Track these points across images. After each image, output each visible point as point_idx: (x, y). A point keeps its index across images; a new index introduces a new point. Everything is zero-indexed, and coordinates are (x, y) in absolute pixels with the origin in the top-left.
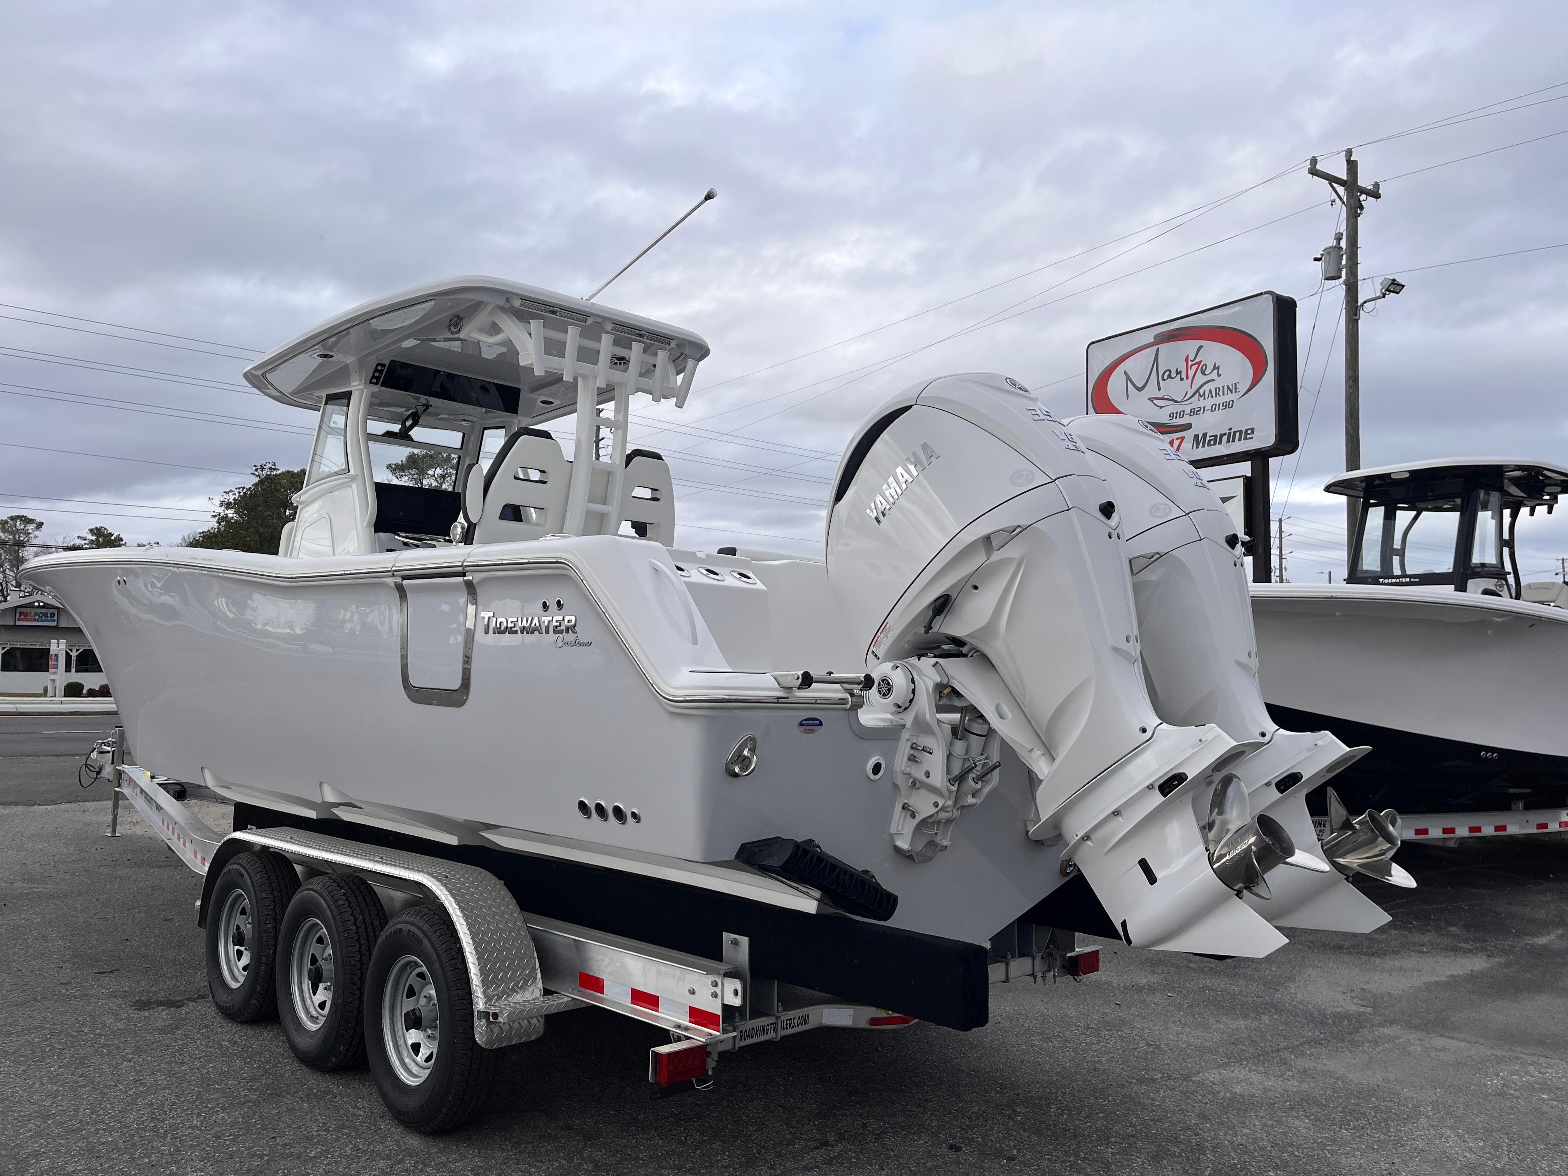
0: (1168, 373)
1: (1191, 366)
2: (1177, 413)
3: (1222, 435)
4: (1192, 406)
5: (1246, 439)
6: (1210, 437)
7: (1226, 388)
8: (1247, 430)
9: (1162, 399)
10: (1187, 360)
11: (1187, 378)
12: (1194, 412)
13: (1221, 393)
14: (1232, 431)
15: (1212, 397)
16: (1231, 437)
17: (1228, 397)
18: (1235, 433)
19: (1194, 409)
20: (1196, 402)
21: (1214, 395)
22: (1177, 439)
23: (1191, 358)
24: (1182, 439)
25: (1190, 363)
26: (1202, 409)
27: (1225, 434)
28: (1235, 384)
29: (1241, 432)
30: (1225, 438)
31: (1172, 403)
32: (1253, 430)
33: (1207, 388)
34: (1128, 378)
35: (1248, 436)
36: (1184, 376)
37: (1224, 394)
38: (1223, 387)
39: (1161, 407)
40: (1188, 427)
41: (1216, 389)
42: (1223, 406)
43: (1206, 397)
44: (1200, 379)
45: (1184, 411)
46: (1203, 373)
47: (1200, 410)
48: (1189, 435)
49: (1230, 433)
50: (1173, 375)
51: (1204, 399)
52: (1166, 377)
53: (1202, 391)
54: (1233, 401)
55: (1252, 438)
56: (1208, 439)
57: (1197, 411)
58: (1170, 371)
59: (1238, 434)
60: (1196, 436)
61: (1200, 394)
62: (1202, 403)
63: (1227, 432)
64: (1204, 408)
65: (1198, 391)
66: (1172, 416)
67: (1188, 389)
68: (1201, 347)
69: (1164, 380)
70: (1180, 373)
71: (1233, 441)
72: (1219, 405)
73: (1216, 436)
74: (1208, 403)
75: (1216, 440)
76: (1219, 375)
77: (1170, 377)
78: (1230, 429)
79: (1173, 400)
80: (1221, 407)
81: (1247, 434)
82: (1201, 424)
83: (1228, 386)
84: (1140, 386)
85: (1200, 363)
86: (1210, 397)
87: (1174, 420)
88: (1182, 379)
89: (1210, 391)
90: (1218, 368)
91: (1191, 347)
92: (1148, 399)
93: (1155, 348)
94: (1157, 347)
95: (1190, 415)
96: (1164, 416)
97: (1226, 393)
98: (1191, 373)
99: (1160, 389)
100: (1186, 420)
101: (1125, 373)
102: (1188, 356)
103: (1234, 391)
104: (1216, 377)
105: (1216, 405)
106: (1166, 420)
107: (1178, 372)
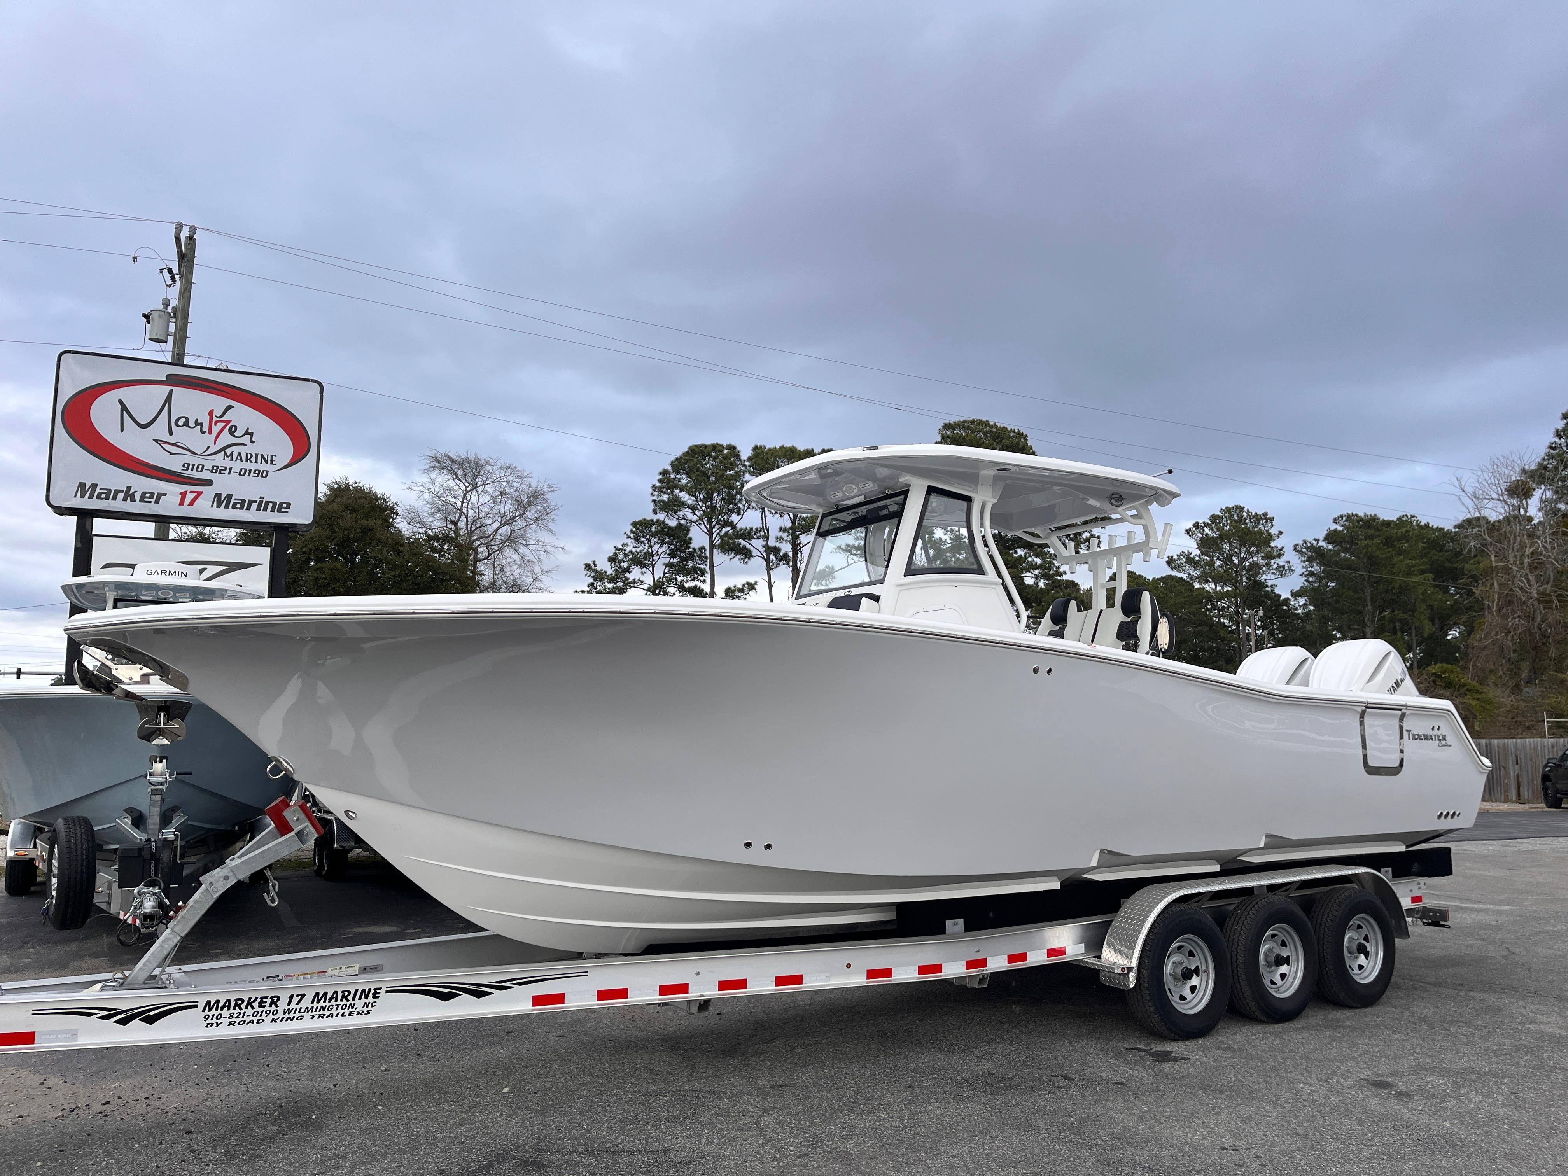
0: (184, 420)
1: (216, 422)
2: (193, 465)
3: (251, 502)
4: (214, 463)
5: (279, 511)
6: (236, 499)
7: (259, 457)
8: (281, 504)
9: (174, 445)
10: (211, 413)
11: (210, 433)
12: (215, 470)
13: (253, 459)
14: (264, 501)
15: (242, 461)
16: (263, 505)
17: (262, 466)
18: (267, 503)
19: (218, 467)
20: (220, 461)
21: (244, 459)
22: (191, 492)
23: (218, 412)
24: (200, 493)
25: (215, 419)
26: (228, 470)
27: (256, 502)
28: (272, 456)
29: (274, 504)
30: (254, 506)
31: (188, 453)
32: (289, 505)
33: (236, 450)
34: (124, 408)
35: (283, 510)
36: (206, 428)
37: (256, 462)
38: (257, 455)
39: (172, 454)
40: (209, 483)
41: (247, 454)
42: (255, 473)
43: (234, 459)
44: (226, 439)
45: (203, 466)
46: (232, 433)
47: (225, 470)
48: (209, 493)
49: (261, 503)
50: (191, 424)
51: (232, 460)
52: (181, 422)
53: (228, 451)
54: (267, 472)
55: (287, 512)
56: (233, 501)
57: (221, 470)
58: (187, 419)
59: (271, 505)
60: (218, 496)
61: (225, 454)
62: (228, 463)
63: (258, 500)
64: (231, 469)
65: (223, 449)
66: (186, 466)
67: (211, 444)
68: (230, 407)
69: (177, 424)
70: (201, 425)
71: (265, 510)
72: (250, 471)
73: (244, 501)
74: (237, 466)
75: (243, 504)
76: (252, 442)
77: (186, 424)
78: (263, 498)
79: (189, 450)
80: (252, 474)
81: (281, 507)
82: (224, 484)
83: (262, 456)
84: (142, 422)
85: (228, 422)
86: (239, 461)
87: (189, 472)
88: (203, 432)
89: (240, 454)
90: (252, 434)
91: (219, 403)
92: (154, 440)
93: (166, 389)
94: (171, 388)
95: (212, 472)
96: (175, 464)
97: (259, 461)
98: (216, 429)
99: (171, 433)
100: (205, 475)
101: (120, 401)
102: (212, 411)
103: (269, 462)
104: (247, 442)
105: (246, 470)
106: (178, 468)
107: (197, 423)
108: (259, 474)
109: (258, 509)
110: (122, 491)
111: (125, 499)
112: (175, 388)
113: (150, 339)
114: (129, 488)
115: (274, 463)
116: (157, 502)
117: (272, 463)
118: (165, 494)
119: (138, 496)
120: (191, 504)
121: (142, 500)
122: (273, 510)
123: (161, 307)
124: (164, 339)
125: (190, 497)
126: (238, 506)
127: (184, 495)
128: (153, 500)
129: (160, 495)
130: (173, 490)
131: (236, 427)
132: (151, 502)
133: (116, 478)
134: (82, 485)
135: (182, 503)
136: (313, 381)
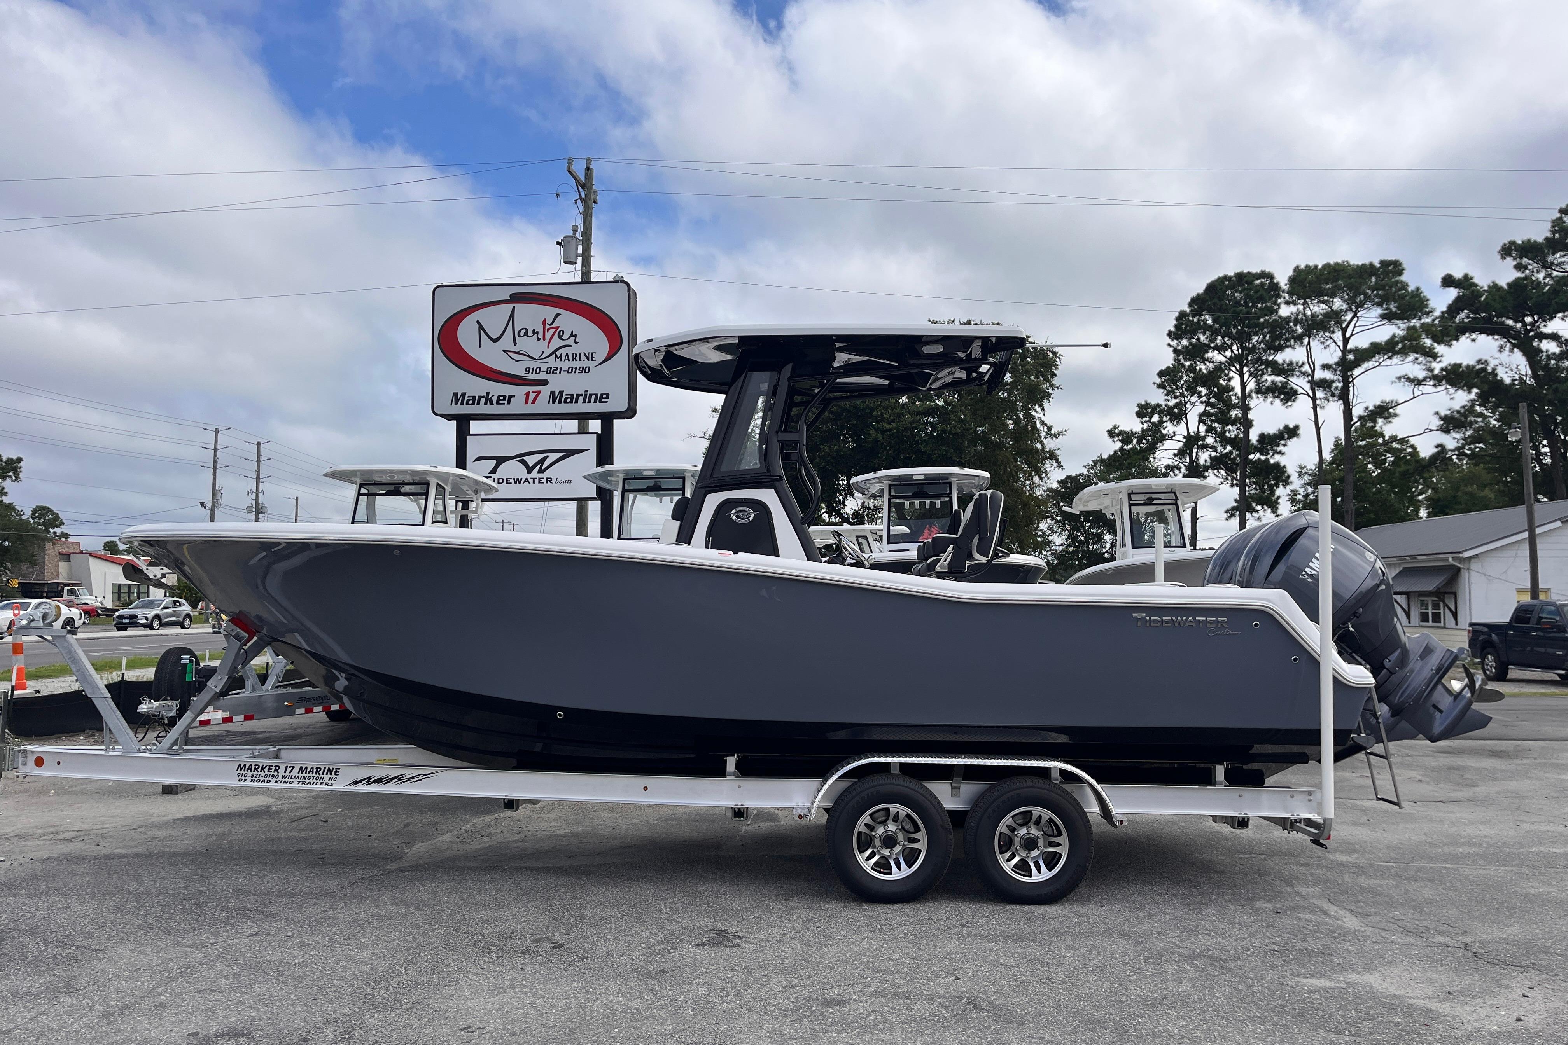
0: (524, 331)
1: (548, 329)
2: (533, 369)
3: (578, 396)
4: (548, 365)
5: (601, 401)
6: (566, 395)
7: (582, 355)
8: (602, 395)
9: (518, 353)
10: (544, 322)
11: (544, 339)
12: (549, 371)
13: (578, 358)
14: (588, 393)
15: (569, 360)
16: (587, 398)
17: (585, 363)
18: (591, 395)
19: (551, 368)
20: (552, 362)
21: (571, 359)
22: (533, 392)
23: (549, 321)
24: (539, 393)
25: (547, 327)
26: (559, 370)
27: (582, 395)
28: (592, 354)
29: (596, 395)
30: (581, 399)
31: (528, 358)
32: (608, 396)
33: (563, 351)
34: (481, 327)
35: (603, 400)
36: (540, 336)
37: (580, 360)
38: (580, 354)
39: (516, 361)
40: (545, 383)
41: (573, 354)
42: (580, 370)
43: (563, 359)
44: (556, 343)
45: (540, 368)
46: (560, 337)
47: (557, 370)
48: (545, 391)
49: (586, 395)
50: (530, 334)
51: (561, 360)
52: (522, 334)
53: (558, 353)
54: (589, 368)
56: (564, 397)
57: (554, 370)
58: (527, 330)
59: (593, 397)
60: (553, 393)
62: (558, 364)
63: (584, 393)
64: (561, 368)
65: (555, 352)
66: (528, 370)
67: (545, 349)
68: (558, 315)
69: (520, 336)
70: (537, 333)
71: (589, 401)
72: (576, 368)
73: (572, 395)
74: (565, 365)
75: (573, 399)
76: (576, 343)
77: (526, 334)
78: (587, 391)
79: (529, 356)
80: (578, 371)
81: (601, 398)
82: (557, 383)
83: (585, 354)
84: (494, 337)
85: (557, 328)
86: (567, 361)
87: (530, 375)
88: (539, 339)
89: (567, 355)
90: (575, 336)
91: (549, 312)
92: (504, 351)
93: (511, 306)
94: (513, 305)
95: (547, 373)
96: (518, 370)
97: (582, 359)
98: (548, 335)
99: (515, 344)
100: (542, 376)
101: (478, 322)
102: (545, 320)
103: (590, 359)
104: (573, 343)
105: (572, 368)
106: (521, 372)
107: (534, 332)
108: (584, 370)
109: (584, 402)
110: (483, 397)
111: (486, 403)
112: (516, 306)
114: (488, 394)
115: (594, 359)
116: (509, 403)
117: (592, 360)
118: (514, 396)
119: (494, 400)
120: (533, 402)
121: (498, 403)
122: (595, 402)
125: (532, 396)
126: (569, 400)
127: (527, 394)
128: (506, 402)
129: (510, 397)
130: (519, 391)
131: (563, 332)
132: (504, 404)
133: (477, 386)
134: (455, 394)
135: (527, 402)
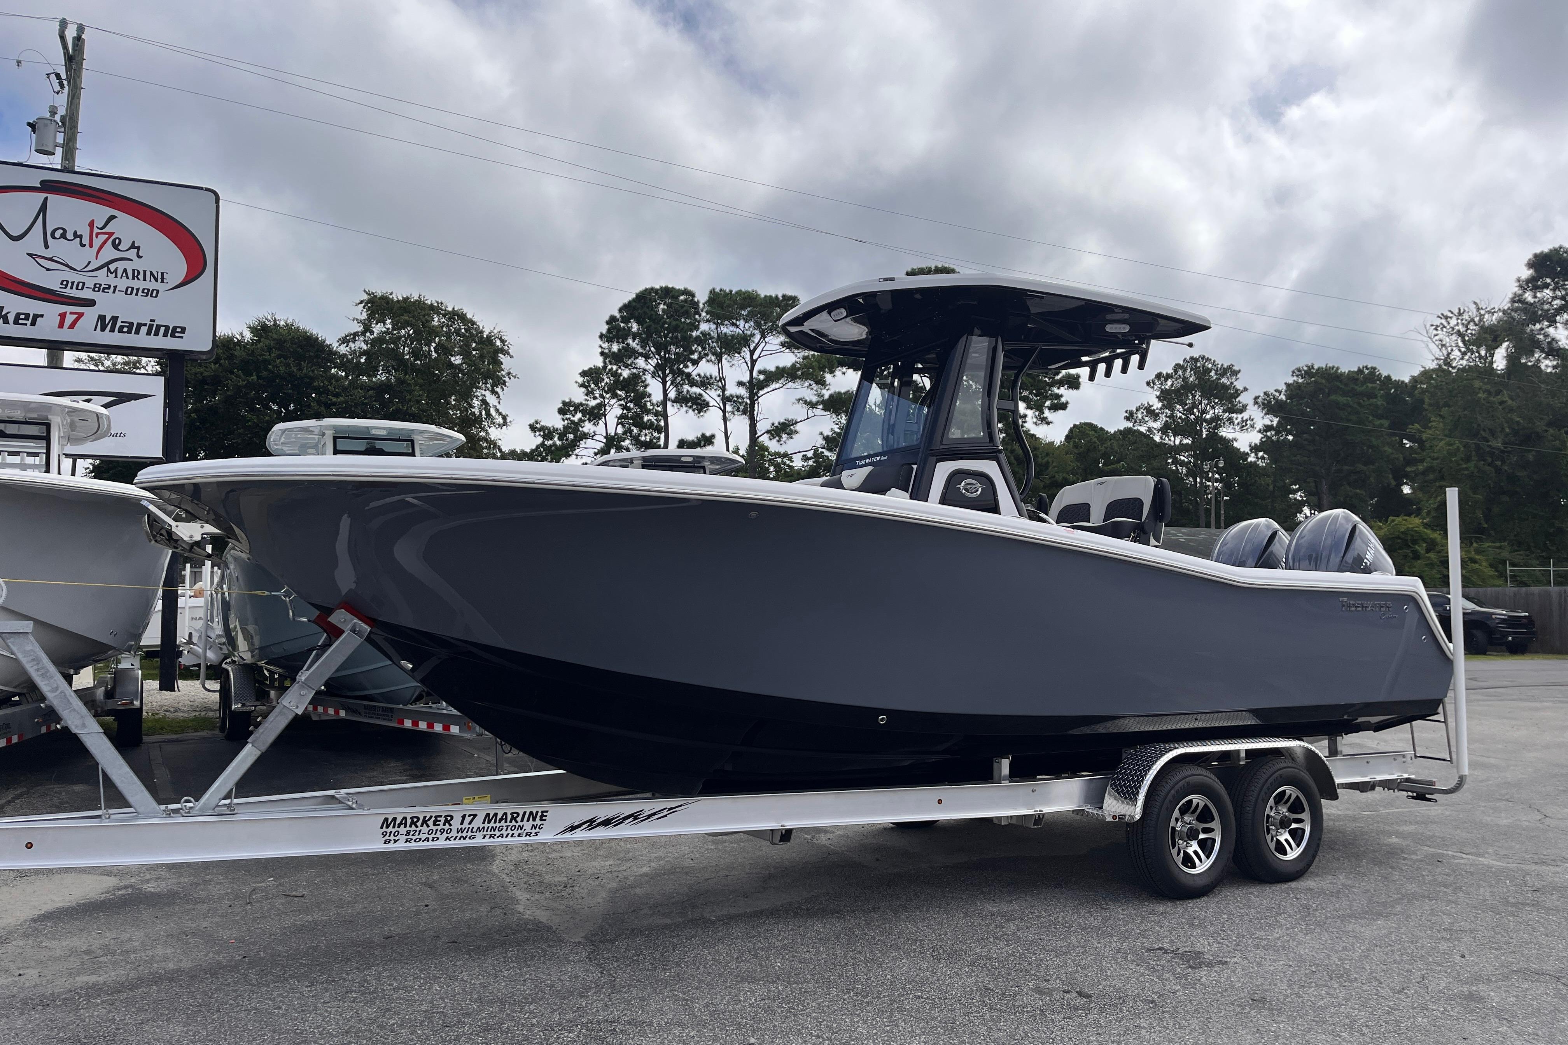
0: (61, 231)
1: (97, 234)
2: (73, 283)
3: (140, 325)
4: (96, 281)
5: (173, 336)
6: (122, 322)
7: (148, 274)
8: (175, 328)
9: (51, 259)
10: (91, 224)
11: (91, 246)
12: (97, 288)
13: (141, 277)
14: (155, 324)
15: (128, 278)
16: (153, 329)
17: (151, 285)
18: (159, 327)
19: (101, 285)
20: (102, 277)
21: (130, 276)
22: (71, 313)
23: (99, 223)
24: (81, 315)
25: (96, 230)
26: (112, 288)
27: (145, 325)
28: (162, 274)
29: (167, 328)
30: (144, 330)
31: (66, 268)
32: (183, 330)
33: (120, 265)
35: (177, 335)
36: (86, 241)
37: (145, 279)
38: (145, 272)
39: (48, 270)
40: (91, 303)
41: (134, 270)
42: (143, 292)
43: (119, 275)
44: (109, 253)
45: (84, 284)
46: (116, 246)
47: (109, 288)
48: (91, 315)
49: (151, 326)
50: (70, 236)
51: (116, 276)
52: (58, 234)
53: (112, 267)
54: (158, 291)
55: (182, 337)
56: (119, 324)
57: (104, 288)
59: (163, 329)
60: (102, 318)
61: (109, 270)
62: (111, 280)
63: (148, 323)
64: (115, 287)
65: (106, 265)
66: (65, 284)
67: (93, 260)
68: (113, 217)
69: (53, 236)
70: (81, 237)
71: (156, 334)
72: (138, 290)
73: (131, 324)
74: (123, 283)
75: (131, 328)
76: (139, 257)
77: (64, 236)
78: (154, 321)
79: (67, 266)
80: (140, 293)
81: (175, 332)
82: (107, 305)
83: (152, 274)
84: (14, 234)
85: (110, 234)
86: (124, 278)
87: (68, 290)
88: (83, 245)
89: (125, 271)
90: (138, 248)
91: (100, 212)
92: (28, 254)
93: (42, 196)
94: (46, 195)
95: (94, 290)
96: (51, 282)
97: (147, 279)
98: (97, 242)
99: (47, 247)
100: (86, 294)
102: (93, 221)
103: (159, 280)
104: (134, 257)
105: (133, 288)
106: (56, 286)
107: (76, 235)
108: (148, 293)
109: (149, 333)
112: (50, 196)
113: (37, 151)
115: (165, 281)
116: (33, 324)
117: (162, 281)
118: (42, 316)
119: (11, 318)
120: (72, 326)
121: (16, 322)
122: (165, 335)
123: (48, 115)
124: (50, 150)
125: (69, 319)
126: (125, 329)
127: (63, 316)
128: (29, 322)
129: (36, 316)
130: (51, 311)
131: (120, 240)
132: (26, 324)
135: (61, 326)
136: (208, 190)
